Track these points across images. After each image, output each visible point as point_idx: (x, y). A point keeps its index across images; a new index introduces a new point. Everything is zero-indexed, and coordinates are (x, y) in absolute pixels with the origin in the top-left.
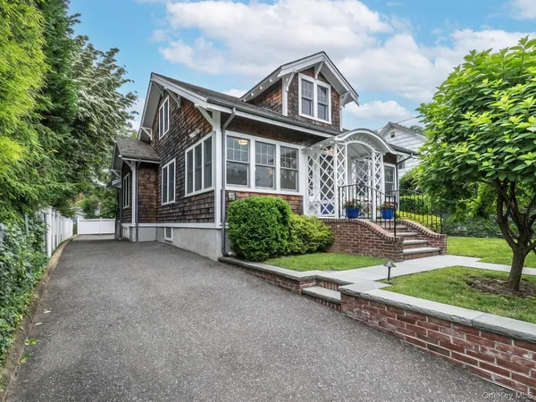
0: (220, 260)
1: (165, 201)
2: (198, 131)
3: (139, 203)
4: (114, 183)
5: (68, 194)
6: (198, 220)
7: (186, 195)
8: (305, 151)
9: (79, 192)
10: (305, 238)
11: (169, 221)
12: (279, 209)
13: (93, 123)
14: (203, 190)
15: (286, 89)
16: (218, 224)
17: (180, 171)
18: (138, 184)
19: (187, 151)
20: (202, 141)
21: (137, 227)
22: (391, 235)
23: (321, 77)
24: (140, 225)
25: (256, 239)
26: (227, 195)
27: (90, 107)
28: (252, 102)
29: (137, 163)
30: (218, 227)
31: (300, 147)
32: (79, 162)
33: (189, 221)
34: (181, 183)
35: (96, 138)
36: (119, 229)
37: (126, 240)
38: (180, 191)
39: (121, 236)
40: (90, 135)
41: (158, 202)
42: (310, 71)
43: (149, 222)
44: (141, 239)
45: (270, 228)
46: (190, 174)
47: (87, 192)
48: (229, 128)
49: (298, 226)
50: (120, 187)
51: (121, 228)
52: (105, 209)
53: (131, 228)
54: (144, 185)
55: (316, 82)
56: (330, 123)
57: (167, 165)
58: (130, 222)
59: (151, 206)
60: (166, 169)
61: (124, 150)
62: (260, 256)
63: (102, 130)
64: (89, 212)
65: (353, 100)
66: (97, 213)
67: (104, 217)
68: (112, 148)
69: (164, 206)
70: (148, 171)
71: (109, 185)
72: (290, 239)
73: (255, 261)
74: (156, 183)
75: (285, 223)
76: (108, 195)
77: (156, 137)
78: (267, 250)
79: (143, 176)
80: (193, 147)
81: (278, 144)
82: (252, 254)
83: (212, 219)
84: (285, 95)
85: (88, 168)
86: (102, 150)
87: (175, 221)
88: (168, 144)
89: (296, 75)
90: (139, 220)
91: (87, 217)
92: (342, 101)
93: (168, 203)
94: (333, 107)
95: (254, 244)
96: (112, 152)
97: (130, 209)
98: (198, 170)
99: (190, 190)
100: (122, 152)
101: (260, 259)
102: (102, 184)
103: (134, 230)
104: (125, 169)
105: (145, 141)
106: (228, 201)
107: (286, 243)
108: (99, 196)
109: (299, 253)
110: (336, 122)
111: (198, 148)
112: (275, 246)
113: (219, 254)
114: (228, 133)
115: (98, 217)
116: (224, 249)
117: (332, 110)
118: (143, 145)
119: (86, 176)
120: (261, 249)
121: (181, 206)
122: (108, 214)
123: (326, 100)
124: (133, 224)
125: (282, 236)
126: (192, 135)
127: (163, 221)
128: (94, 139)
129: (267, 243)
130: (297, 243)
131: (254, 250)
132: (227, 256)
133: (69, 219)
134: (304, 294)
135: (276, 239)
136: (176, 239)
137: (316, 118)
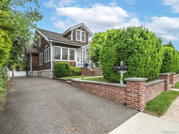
0: (52, 78)
1: (40, 64)
2: (47, 46)
3: (33, 65)
4: (25, 59)
5: (11, 63)
6: (48, 69)
7: (45, 62)
8: (76, 50)
9: (14, 63)
10: (74, 72)
11: (41, 70)
12: (66, 65)
13: (19, 42)
14: (49, 61)
15: (72, 33)
16: (52, 69)
17: (44, 56)
18: (32, 60)
19: (45, 51)
20: (48, 48)
21: (32, 72)
22: (92, 70)
23: (83, 29)
24: (33, 71)
25: (60, 72)
26: (54, 62)
27: (17, 37)
28: (64, 36)
29: (32, 54)
30: (52, 70)
31: (75, 49)
32: (14, 54)
33: (46, 69)
34: (44, 59)
35: (20, 46)
36: (27, 73)
37: (29, 76)
38: (44, 61)
39: (28, 75)
40: (17, 45)
41: (38, 65)
42: (79, 28)
43: (36, 70)
44: (33, 75)
45: (63, 70)
46: (46, 57)
47: (17, 63)
48: (55, 45)
49: (72, 69)
50: (27, 61)
51: (28, 73)
52: (23, 68)
53: (30, 72)
54: (34, 60)
55: (81, 31)
56: (85, 42)
57: (41, 54)
58: (30, 71)
59: (37, 66)
60: (40, 55)
61: (28, 50)
62: (61, 76)
63: (21, 44)
64: (18, 69)
65: (91, 36)
66: (20, 69)
67: (22, 71)
68: (25, 49)
69: (40, 66)
70: (35, 56)
71: (24, 60)
72: (69, 72)
73: (60, 78)
74: (38, 59)
75: (68, 68)
76: (24, 63)
77: (38, 46)
78: (62, 75)
79: (34, 57)
80: (46, 50)
81: (69, 49)
82: (59, 76)
83: (50, 68)
84: (72, 35)
85: (17, 55)
86: (21, 49)
87: (43, 70)
88: (41, 48)
89: (75, 29)
90: (33, 70)
91: (17, 71)
92: (89, 36)
93: (41, 65)
94: (86, 37)
95: (59, 74)
96: (25, 50)
97: (30, 67)
98: (48, 56)
99: (46, 61)
100: (27, 50)
101: (61, 77)
102: (22, 60)
103: (31, 73)
104: (29, 56)
105: (34, 47)
106: (54, 63)
107: (68, 73)
108: (21, 64)
109: (72, 76)
110: (87, 41)
111: (48, 50)
112: (65, 74)
113: (52, 77)
114: (54, 46)
115: (21, 71)
116: (53, 76)
117: (86, 39)
118: (34, 48)
119: (17, 57)
120: (61, 75)
121: (44, 65)
122: (24, 69)
123: (84, 36)
124: (31, 71)
125: (67, 72)
126: (46, 47)
127: (40, 70)
128: (19, 46)
129: (63, 73)
130: (71, 73)
131: (59, 75)
132: (54, 77)
133: (11, 71)
134: (67, 83)
135: (65, 73)
136: (43, 75)
137: (81, 41)
